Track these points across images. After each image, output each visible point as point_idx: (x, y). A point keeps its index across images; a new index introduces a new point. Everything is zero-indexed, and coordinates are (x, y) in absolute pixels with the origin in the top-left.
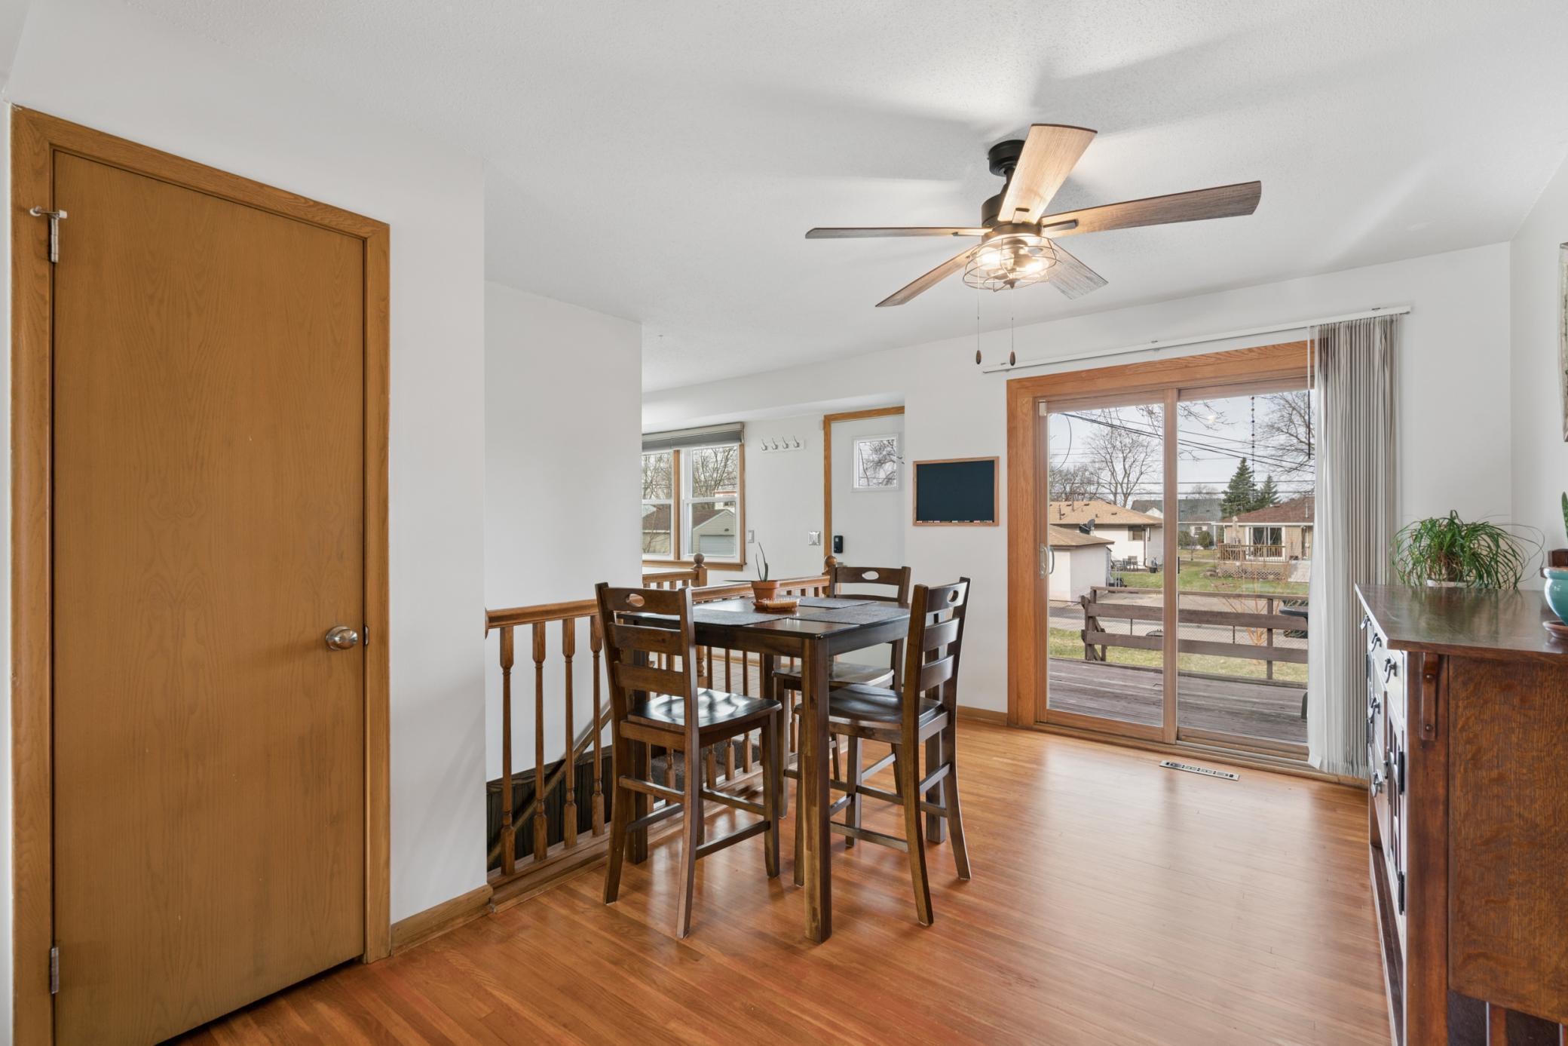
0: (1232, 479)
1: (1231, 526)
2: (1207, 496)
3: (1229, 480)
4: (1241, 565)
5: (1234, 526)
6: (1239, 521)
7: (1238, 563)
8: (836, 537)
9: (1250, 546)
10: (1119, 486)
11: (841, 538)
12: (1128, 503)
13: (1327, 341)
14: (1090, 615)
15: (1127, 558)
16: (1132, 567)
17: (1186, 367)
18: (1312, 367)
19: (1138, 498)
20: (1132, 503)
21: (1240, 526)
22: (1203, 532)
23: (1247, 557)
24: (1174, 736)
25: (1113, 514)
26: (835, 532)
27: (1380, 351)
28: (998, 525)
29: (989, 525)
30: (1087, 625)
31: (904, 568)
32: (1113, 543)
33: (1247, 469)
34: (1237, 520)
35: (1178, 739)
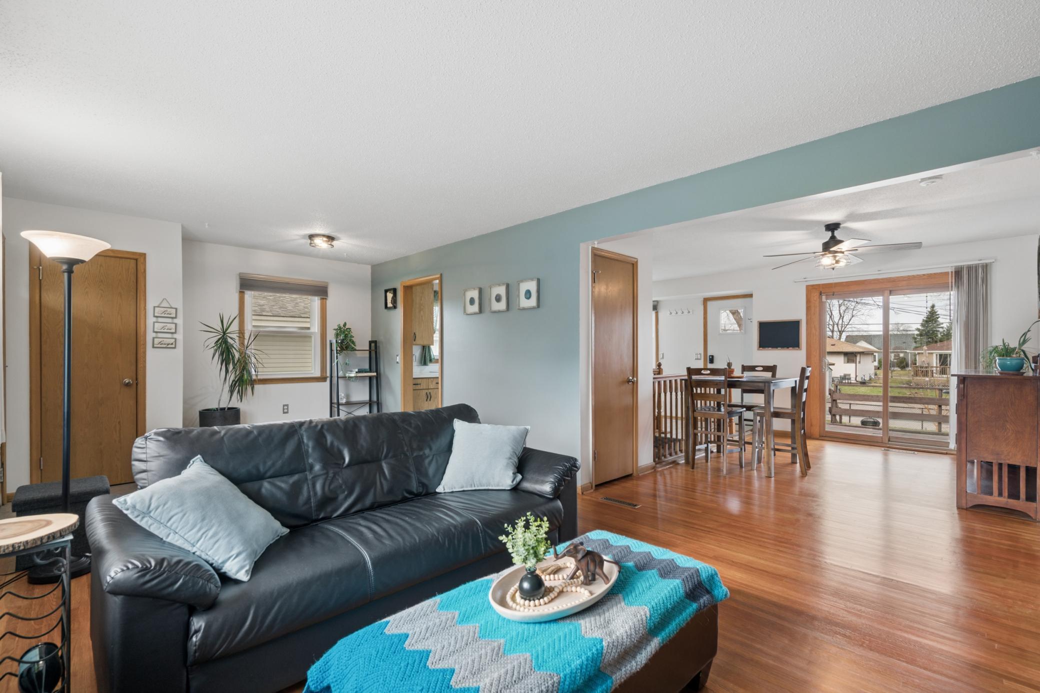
0: (923, 320)
1: (922, 353)
2: (904, 333)
3: (921, 321)
4: (930, 381)
5: (925, 354)
6: (928, 350)
7: (927, 379)
8: (710, 356)
9: (937, 367)
10: (836, 326)
11: (713, 356)
12: (842, 337)
13: (958, 273)
14: (834, 399)
15: (843, 375)
16: (847, 381)
17: (894, 281)
18: (952, 282)
19: (850, 334)
20: (845, 337)
21: (929, 353)
22: (900, 357)
23: (934, 375)
24: (887, 440)
25: (832, 345)
26: (709, 353)
27: (981, 278)
28: (801, 349)
29: (797, 350)
30: (832, 405)
31: (774, 365)
32: (834, 364)
33: (936, 312)
34: (926, 349)
35: (889, 441)
